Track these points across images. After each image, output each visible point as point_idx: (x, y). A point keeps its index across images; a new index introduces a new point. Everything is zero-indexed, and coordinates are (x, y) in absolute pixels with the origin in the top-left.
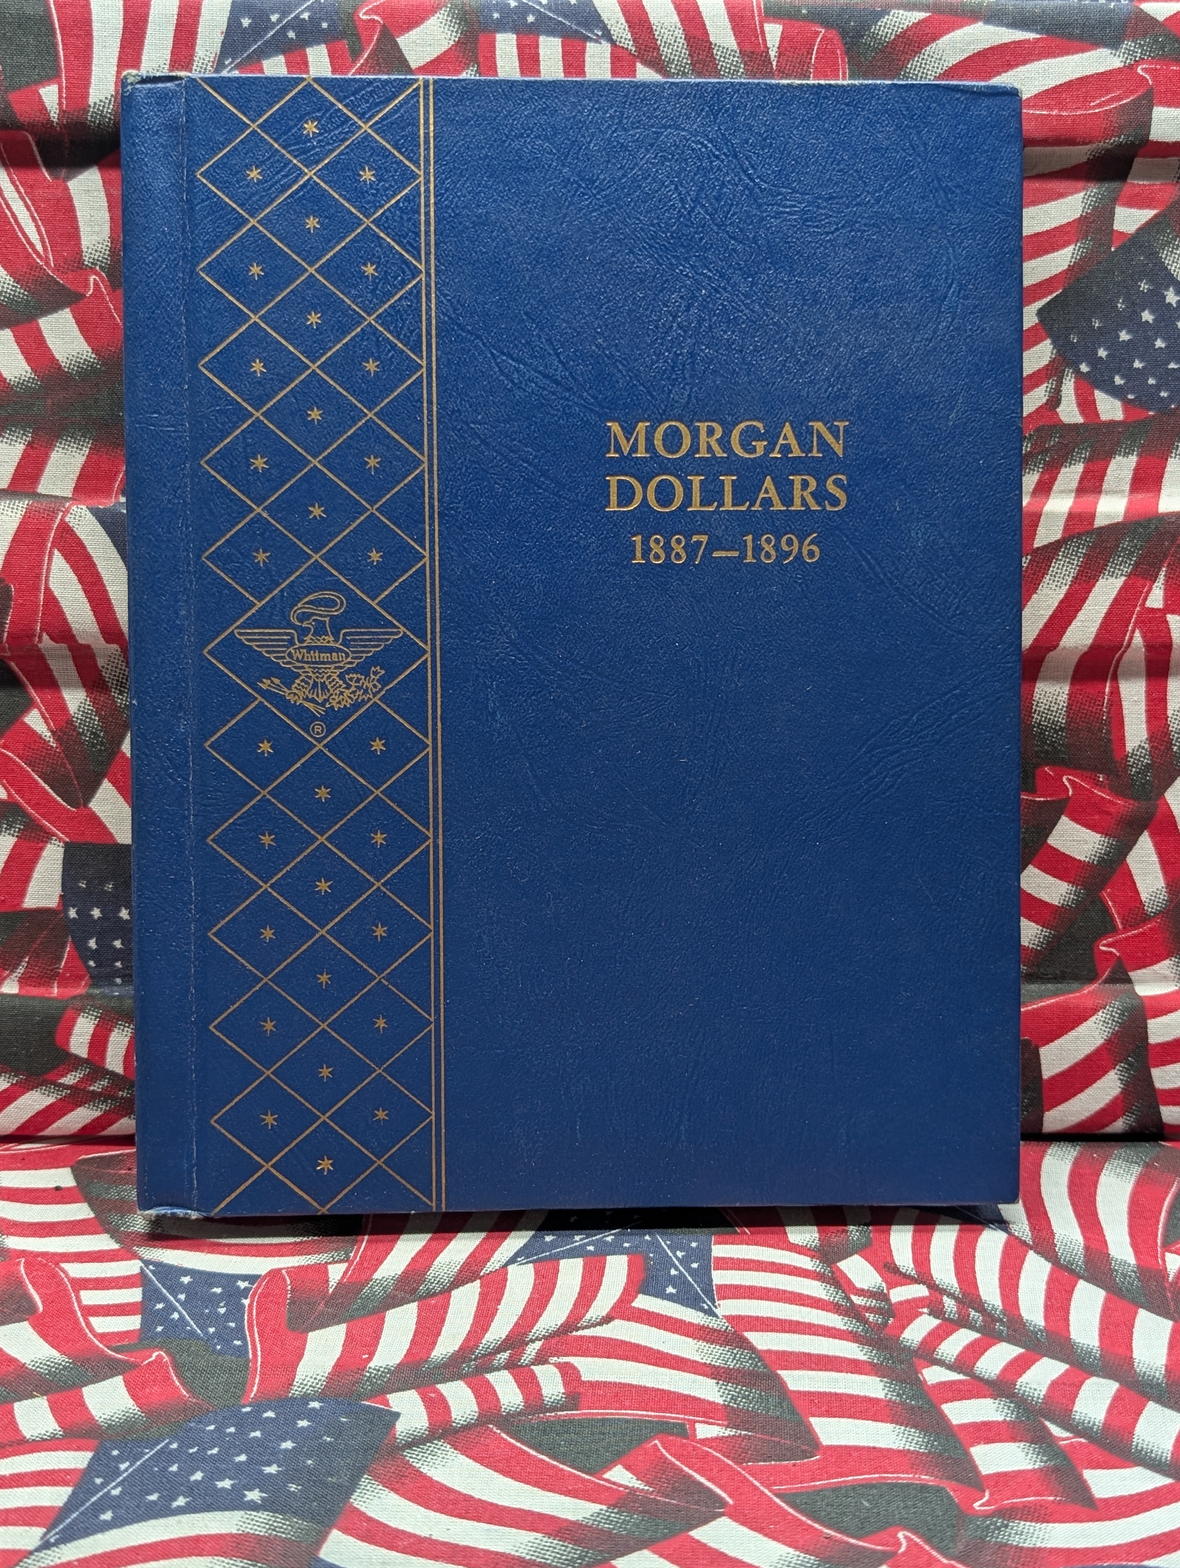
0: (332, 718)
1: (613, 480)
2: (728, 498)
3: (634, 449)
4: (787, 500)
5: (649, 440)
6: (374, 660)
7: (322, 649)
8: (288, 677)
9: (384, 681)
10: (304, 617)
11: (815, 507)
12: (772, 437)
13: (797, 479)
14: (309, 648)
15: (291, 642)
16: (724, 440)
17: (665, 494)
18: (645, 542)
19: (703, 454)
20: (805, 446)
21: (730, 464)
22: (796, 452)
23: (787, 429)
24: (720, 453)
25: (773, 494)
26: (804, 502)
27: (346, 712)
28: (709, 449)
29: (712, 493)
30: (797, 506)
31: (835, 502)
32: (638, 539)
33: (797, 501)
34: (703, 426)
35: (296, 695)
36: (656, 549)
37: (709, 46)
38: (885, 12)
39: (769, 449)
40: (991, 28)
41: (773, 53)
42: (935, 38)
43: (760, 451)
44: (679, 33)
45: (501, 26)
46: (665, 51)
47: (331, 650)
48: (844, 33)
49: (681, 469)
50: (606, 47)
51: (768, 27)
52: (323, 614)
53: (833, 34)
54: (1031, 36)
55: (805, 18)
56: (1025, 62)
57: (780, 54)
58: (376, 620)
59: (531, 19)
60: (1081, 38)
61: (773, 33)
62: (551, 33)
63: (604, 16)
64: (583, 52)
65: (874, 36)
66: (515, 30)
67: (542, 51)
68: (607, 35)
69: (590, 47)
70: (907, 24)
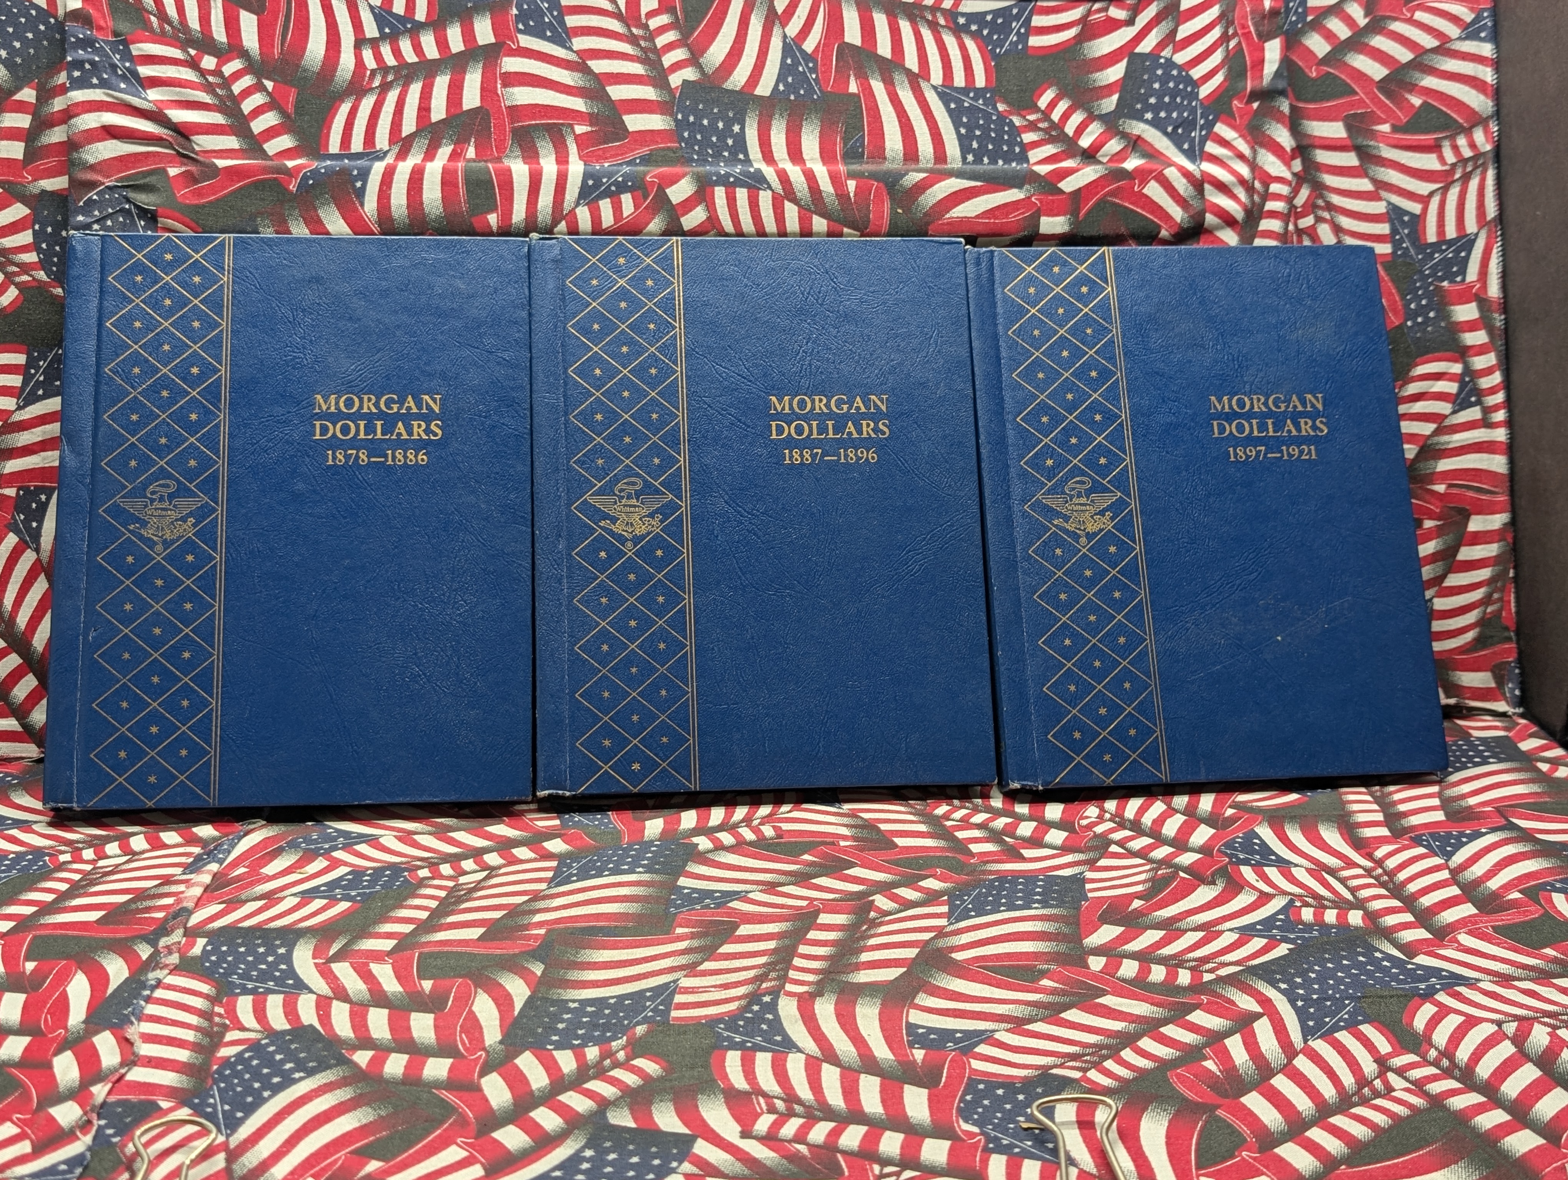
0: (636, 540)
1: (774, 424)
2: (831, 431)
3: (783, 409)
4: (860, 432)
5: (791, 404)
6: (656, 511)
7: (630, 506)
8: (614, 520)
9: (662, 521)
10: (621, 491)
11: (873, 436)
12: (851, 404)
13: (864, 423)
14: (625, 506)
15: (615, 503)
16: (828, 406)
17: (799, 430)
18: (791, 453)
19: (817, 411)
20: (867, 407)
21: (831, 415)
22: (863, 410)
23: (858, 399)
24: (825, 410)
25: (852, 429)
26: (868, 433)
27: (643, 537)
28: (820, 408)
29: (822, 429)
30: (865, 435)
31: (884, 433)
32: (787, 451)
33: (865, 433)
34: (817, 398)
35: (618, 528)
36: (796, 456)
37: (820, 192)
38: (906, 174)
39: (850, 408)
40: (959, 180)
41: (852, 195)
42: (931, 186)
43: (845, 410)
44: (805, 186)
45: (717, 183)
46: (799, 195)
47: (635, 506)
48: (886, 185)
49: (806, 418)
50: (769, 193)
51: (849, 182)
52: (631, 489)
53: (881, 185)
54: (979, 184)
55: (867, 177)
56: (976, 197)
57: (855, 195)
58: (657, 491)
59: (732, 179)
60: (1004, 184)
61: (852, 185)
62: (741, 186)
63: (768, 178)
64: (758, 196)
65: (901, 186)
66: (723, 185)
67: (738, 195)
68: (770, 187)
69: (761, 193)
70: (917, 179)
